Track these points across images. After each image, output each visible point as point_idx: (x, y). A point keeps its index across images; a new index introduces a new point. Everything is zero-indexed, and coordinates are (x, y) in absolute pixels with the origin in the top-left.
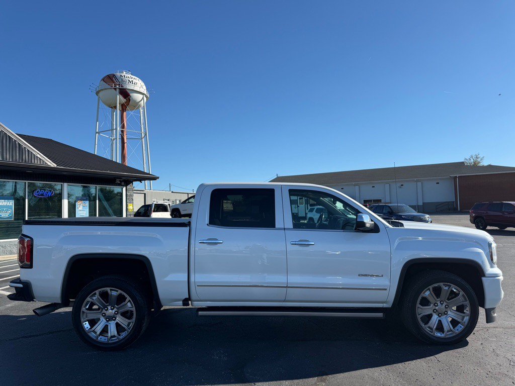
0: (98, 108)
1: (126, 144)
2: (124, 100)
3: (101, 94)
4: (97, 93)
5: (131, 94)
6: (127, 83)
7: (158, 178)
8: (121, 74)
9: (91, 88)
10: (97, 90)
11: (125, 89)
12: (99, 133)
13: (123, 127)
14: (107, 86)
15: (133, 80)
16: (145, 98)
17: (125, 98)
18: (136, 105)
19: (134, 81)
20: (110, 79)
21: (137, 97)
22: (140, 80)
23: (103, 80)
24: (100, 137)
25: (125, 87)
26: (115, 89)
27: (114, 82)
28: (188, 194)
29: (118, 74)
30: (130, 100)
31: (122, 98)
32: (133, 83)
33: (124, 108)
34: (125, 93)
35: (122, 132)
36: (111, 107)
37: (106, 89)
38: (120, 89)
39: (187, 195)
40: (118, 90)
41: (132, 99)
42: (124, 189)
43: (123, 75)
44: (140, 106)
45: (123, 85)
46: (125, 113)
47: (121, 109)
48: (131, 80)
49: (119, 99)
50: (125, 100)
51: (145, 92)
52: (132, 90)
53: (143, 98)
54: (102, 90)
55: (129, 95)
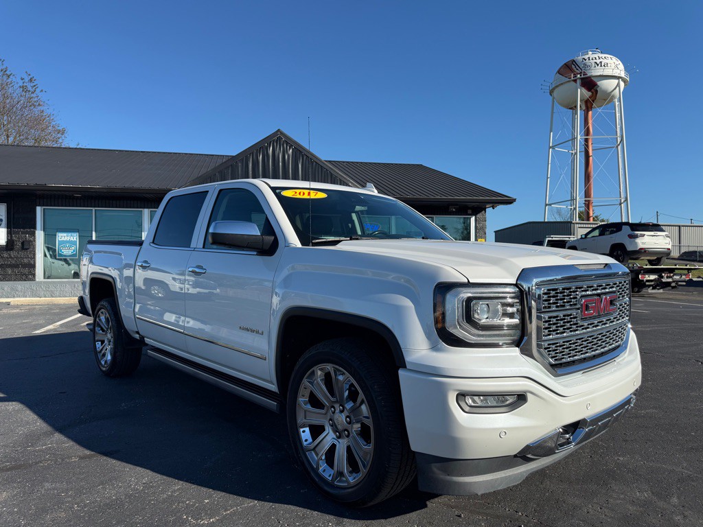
0: (553, 112)
1: (591, 158)
2: (587, 94)
3: (556, 93)
4: (551, 93)
5: (599, 83)
6: (593, 68)
7: (515, 200)
8: (583, 57)
9: (543, 87)
10: (551, 88)
11: (590, 77)
12: (553, 147)
13: (587, 133)
14: (564, 79)
15: (601, 60)
16: (622, 84)
17: (589, 90)
18: (608, 97)
19: (604, 61)
20: (569, 68)
21: (608, 85)
22: (614, 58)
23: (559, 72)
24: (555, 152)
25: (589, 75)
26: (575, 81)
27: (572, 71)
28: (679, 226)
29: (580, 58)
30: (597, 91)
31: (584, 91)
32: (603, 65)
33: (588, 105)
34: (589, 84)
35: (586, 140)
36: (570, 109)
37: (562, 84)
38: (582, 79)
39: (677, 228)
40: (579, 81)
41: (601, 88)
42: (473, 219)
43: (586, 57)
44: (613, 97)
45: (587, 72)
46: (590, 113)
47: (584, 108)
48: (598, 61)
49: (581, 93)
50: (590, 93)
51: (623, 74)
52: (600, 76)
53: (618, 85)
54: (557, 87)
55: (597, 85)
